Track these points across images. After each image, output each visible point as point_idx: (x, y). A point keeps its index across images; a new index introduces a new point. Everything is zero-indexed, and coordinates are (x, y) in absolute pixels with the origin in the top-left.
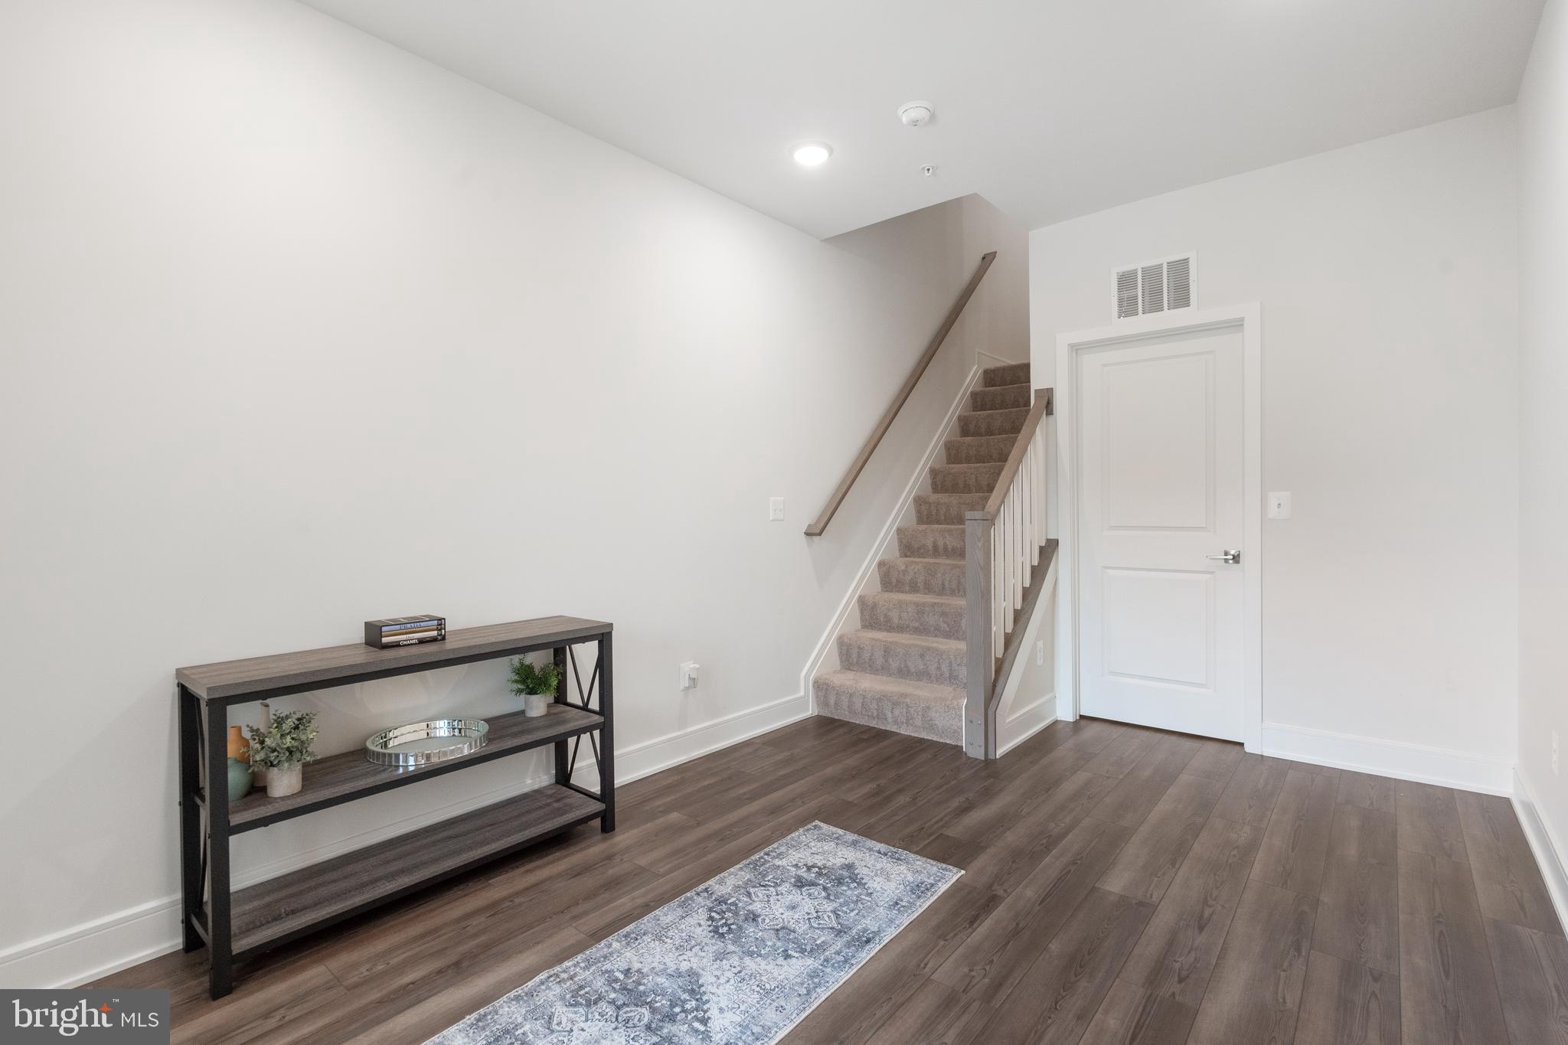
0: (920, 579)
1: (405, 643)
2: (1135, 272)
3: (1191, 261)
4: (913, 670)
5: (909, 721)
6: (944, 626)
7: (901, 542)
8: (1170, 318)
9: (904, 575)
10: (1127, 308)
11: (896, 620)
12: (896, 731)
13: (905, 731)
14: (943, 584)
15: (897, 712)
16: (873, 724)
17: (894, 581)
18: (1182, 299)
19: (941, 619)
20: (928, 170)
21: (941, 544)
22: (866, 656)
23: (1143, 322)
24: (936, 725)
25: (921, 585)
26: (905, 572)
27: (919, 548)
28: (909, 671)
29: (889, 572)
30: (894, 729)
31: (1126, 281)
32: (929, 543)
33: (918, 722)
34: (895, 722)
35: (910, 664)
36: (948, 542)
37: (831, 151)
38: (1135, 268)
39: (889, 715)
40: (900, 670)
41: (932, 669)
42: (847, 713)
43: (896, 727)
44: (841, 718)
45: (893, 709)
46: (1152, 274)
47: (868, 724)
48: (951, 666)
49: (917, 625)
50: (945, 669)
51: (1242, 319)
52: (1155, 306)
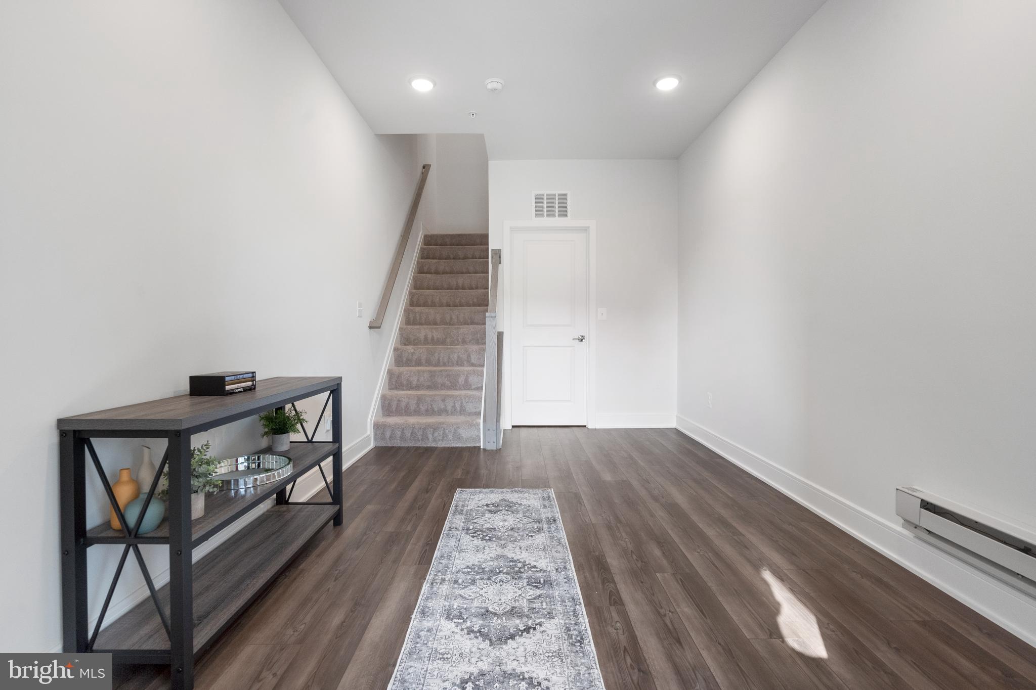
0: (424, 358)
1: (237, 390)
2: (543, 195)
3: (568, 195)
4: (436, 409)
5: (444, 436)
6: (448, 383)
7: (402, 336)
8: (558, 221)
9: (412, 355)
10: (539, 212)
11: (415, 383)
12: (434, 446)
13: (441, 444)
14: (439, 359)
15: (436, 434)
16: (419, 444)
17: (405, 359)
18: (564, 213)
19: (446, 379)
20: (473, 114)
21: (430, 336)
22: (403, 405)
23: (546, 221)
24: (463, 437)
25: (423, 361)
26: (413, 354)
27: (415, 340)
28: (433, 410)
29: (402, 354)
30: (433, 445)
31: (539, 199)
32: (422, 336)
33: (450, 437)
34: (434, 440)
35: (434, 406)
36: (434, 335)
37: (435, 84)
38: (543, 193)
39: (430, 437)
40: (427, 411)
41: (449, 408)
42: (399, 441)
43: (434, 443)
44: (394, 446)
45: (433, 433)
46: (551, 198)
47: (414, 446)
48: (462, 404)
49: (429, 384)
50: (458, 406)
51: (589, 227)
52: (551, 214)
